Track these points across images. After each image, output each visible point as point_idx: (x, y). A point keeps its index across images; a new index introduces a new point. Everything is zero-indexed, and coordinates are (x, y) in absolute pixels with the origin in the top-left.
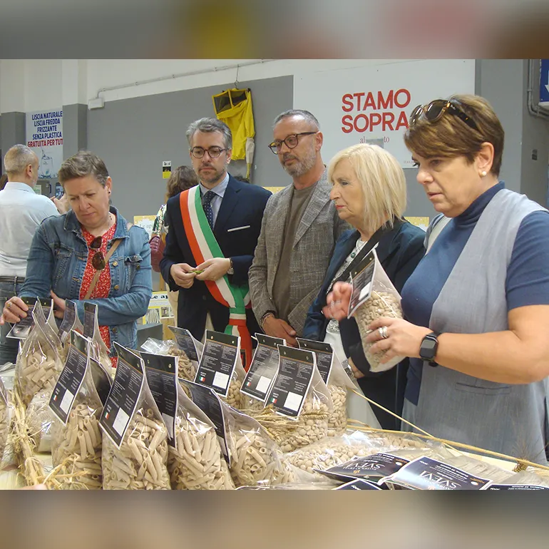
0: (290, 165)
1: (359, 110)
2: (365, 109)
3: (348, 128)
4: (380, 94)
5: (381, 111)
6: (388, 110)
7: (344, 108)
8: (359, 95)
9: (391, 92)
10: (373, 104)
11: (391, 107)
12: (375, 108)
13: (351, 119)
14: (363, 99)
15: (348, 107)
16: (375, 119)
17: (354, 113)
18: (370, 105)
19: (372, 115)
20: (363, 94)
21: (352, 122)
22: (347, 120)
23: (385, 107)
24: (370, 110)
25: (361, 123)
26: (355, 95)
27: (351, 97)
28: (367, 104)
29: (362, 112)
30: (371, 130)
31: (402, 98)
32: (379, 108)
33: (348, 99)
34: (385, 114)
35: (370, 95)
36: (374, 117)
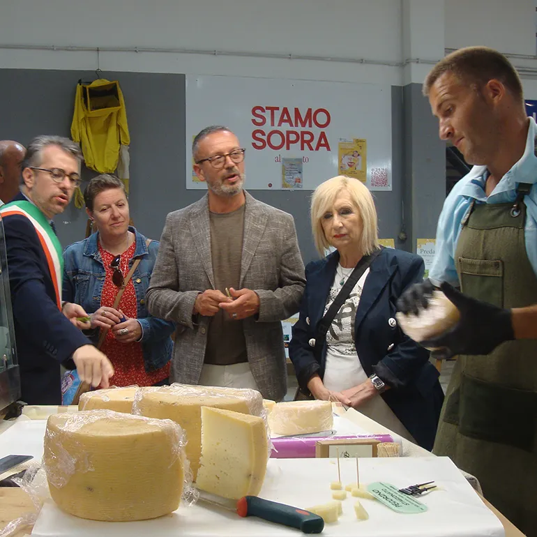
1: (273, 124)
2: (279, 125)
3: (260, 144)
4: (297, 111)
5: (299, 129)
6: (307, 128)
7: (254, 121)
8: (273, 109)
9: (310, 110)
10: (289, 121)
11: (310, 126)
12: (291, 125)
13: (263, 134)
14: (278, 114)
15: (259, 120)
16: (293, 137)
17: (267, 128)
18: (286, 121)
19: (289, 133)
20: (278, 109)
21: (265, 138)
22: (259, 135)
23: (303, 125)
24: (285, 127)
25: (276, 140)
26: (267, 108)
27: (263, 111)
28: (282, 121)
29: (276, 128)
30: (288, 148)
31: (322, 118)
32: (297, 126)
33: (258, 112)
34: (303, 133)
35: (285, 111)
36: (291, 135)
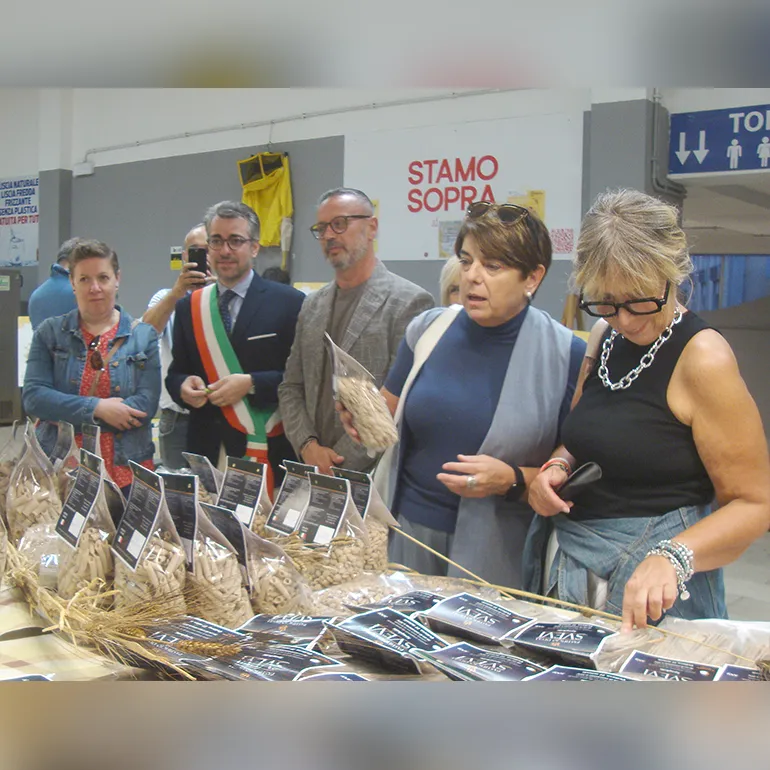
0: (335, 254)
1: (430, 182)
2: (438, 181)
3: (415, 206)
4: (458, 161)
5: (460, 184)
6: (469, 182)
7: (411, 180)
8: (430, 163)
9: (473, 159)
10: (449, 175)
11: (473, 179)
12: (451, 180)
13: (420, 194)
14: (436, 168)
15: (416, 178)
16: (452, 195)
17: (424, 187)
18: (444, 176)
19: (447, 190)
20: (436, 162)
21: (421, 199)
22: (415, 196)
23: (465, 178)
24: (445, 183)
25: (433, 201)
26: (426, 162)
27: (420, 166)
28: (441, 175)
29: (434, 185)
30: (446, 209)
31: (487, 168)
32: (457, 180)
33: (415, 168)
34: (464, 188)
35: (445, 163)
36: (450, 193)
